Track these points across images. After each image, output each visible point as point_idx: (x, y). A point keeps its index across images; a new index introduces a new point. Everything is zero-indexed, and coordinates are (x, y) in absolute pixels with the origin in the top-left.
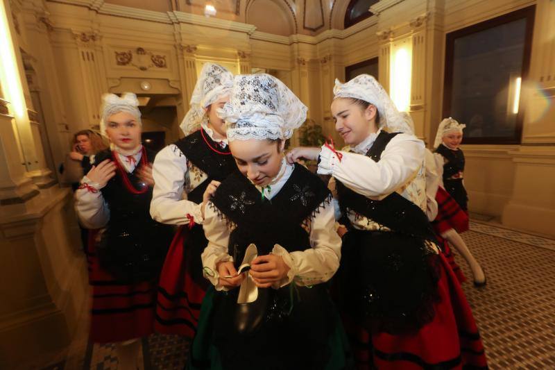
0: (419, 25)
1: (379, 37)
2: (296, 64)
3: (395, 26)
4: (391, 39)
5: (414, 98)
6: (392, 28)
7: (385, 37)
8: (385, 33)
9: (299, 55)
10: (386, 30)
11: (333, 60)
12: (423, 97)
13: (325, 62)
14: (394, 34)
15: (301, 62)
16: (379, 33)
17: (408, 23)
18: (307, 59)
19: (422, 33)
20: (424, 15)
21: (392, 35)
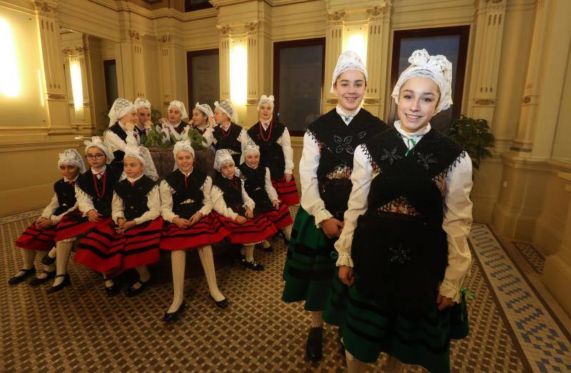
0: (252, 29)
1: (218, 30)
2: (128, 36)
3: (233, 24)
4: (230, 35)
5: (250, 93)
6: (230, 26)
7: (225, 31)
8: (224, 28)
9: (131, 27)
10: (225, 26)
11: (173, 41)
12: (257, 93)
13: (164, 41)
14: (232, 30)
15: (134, 35)
16: (219, 27)
17: (243, 25)
18: (142, 34)
19: (255, 37)
20: (256, 22)
21: (230, 32)
